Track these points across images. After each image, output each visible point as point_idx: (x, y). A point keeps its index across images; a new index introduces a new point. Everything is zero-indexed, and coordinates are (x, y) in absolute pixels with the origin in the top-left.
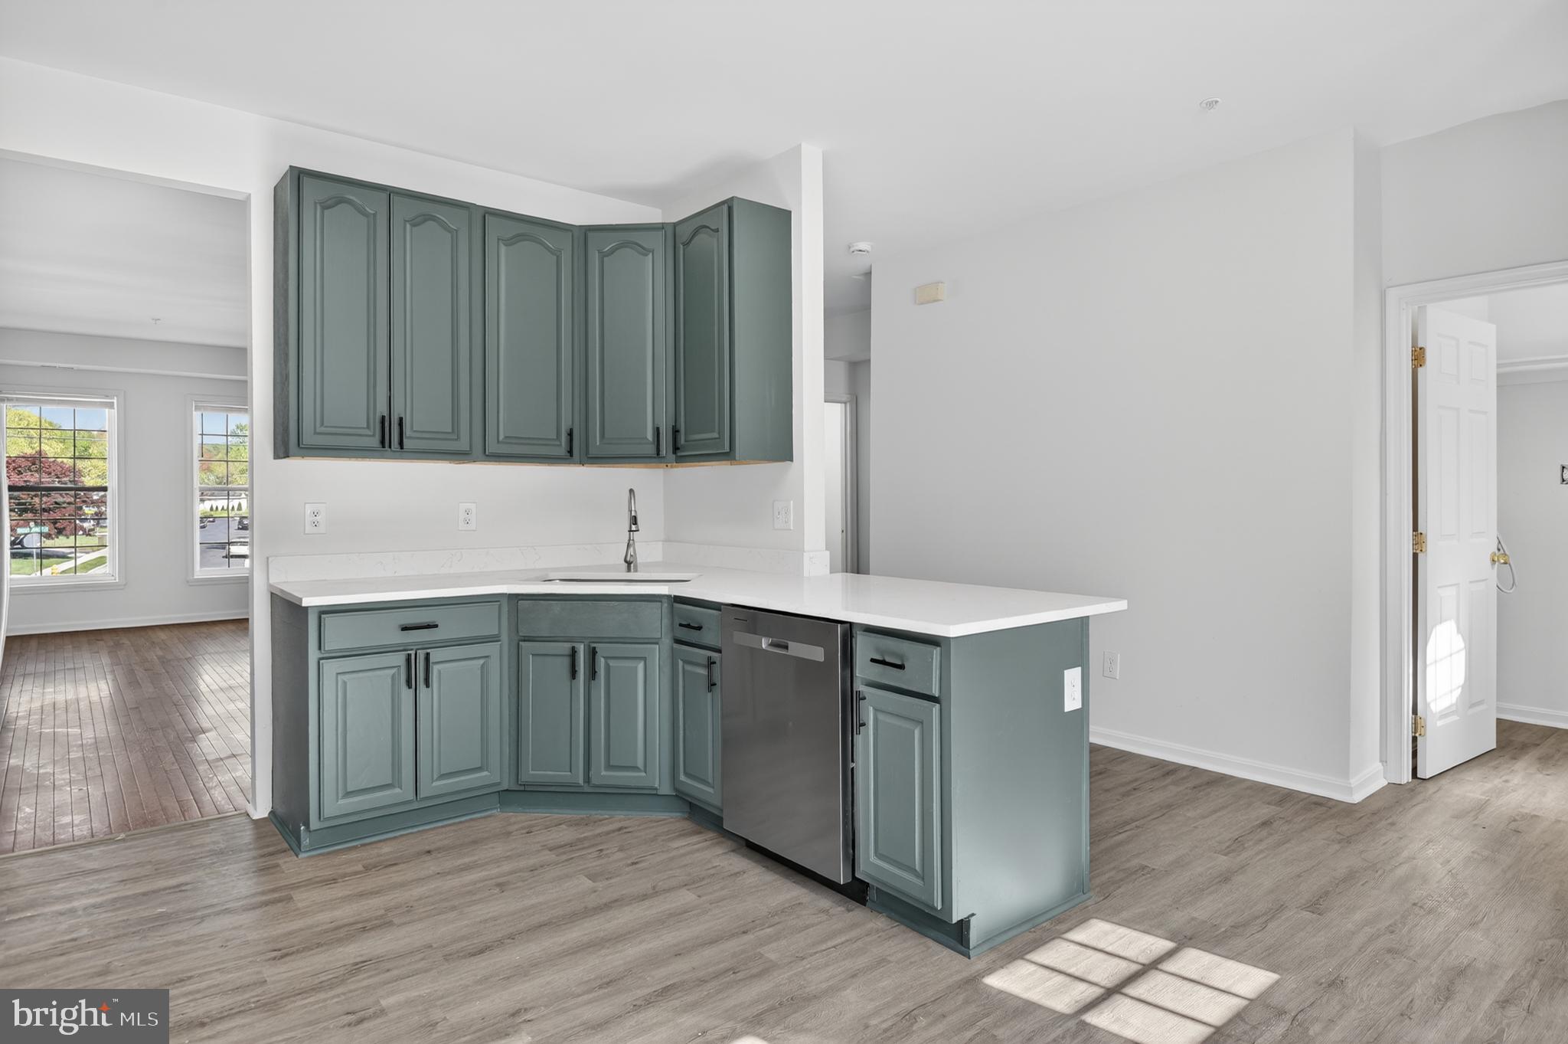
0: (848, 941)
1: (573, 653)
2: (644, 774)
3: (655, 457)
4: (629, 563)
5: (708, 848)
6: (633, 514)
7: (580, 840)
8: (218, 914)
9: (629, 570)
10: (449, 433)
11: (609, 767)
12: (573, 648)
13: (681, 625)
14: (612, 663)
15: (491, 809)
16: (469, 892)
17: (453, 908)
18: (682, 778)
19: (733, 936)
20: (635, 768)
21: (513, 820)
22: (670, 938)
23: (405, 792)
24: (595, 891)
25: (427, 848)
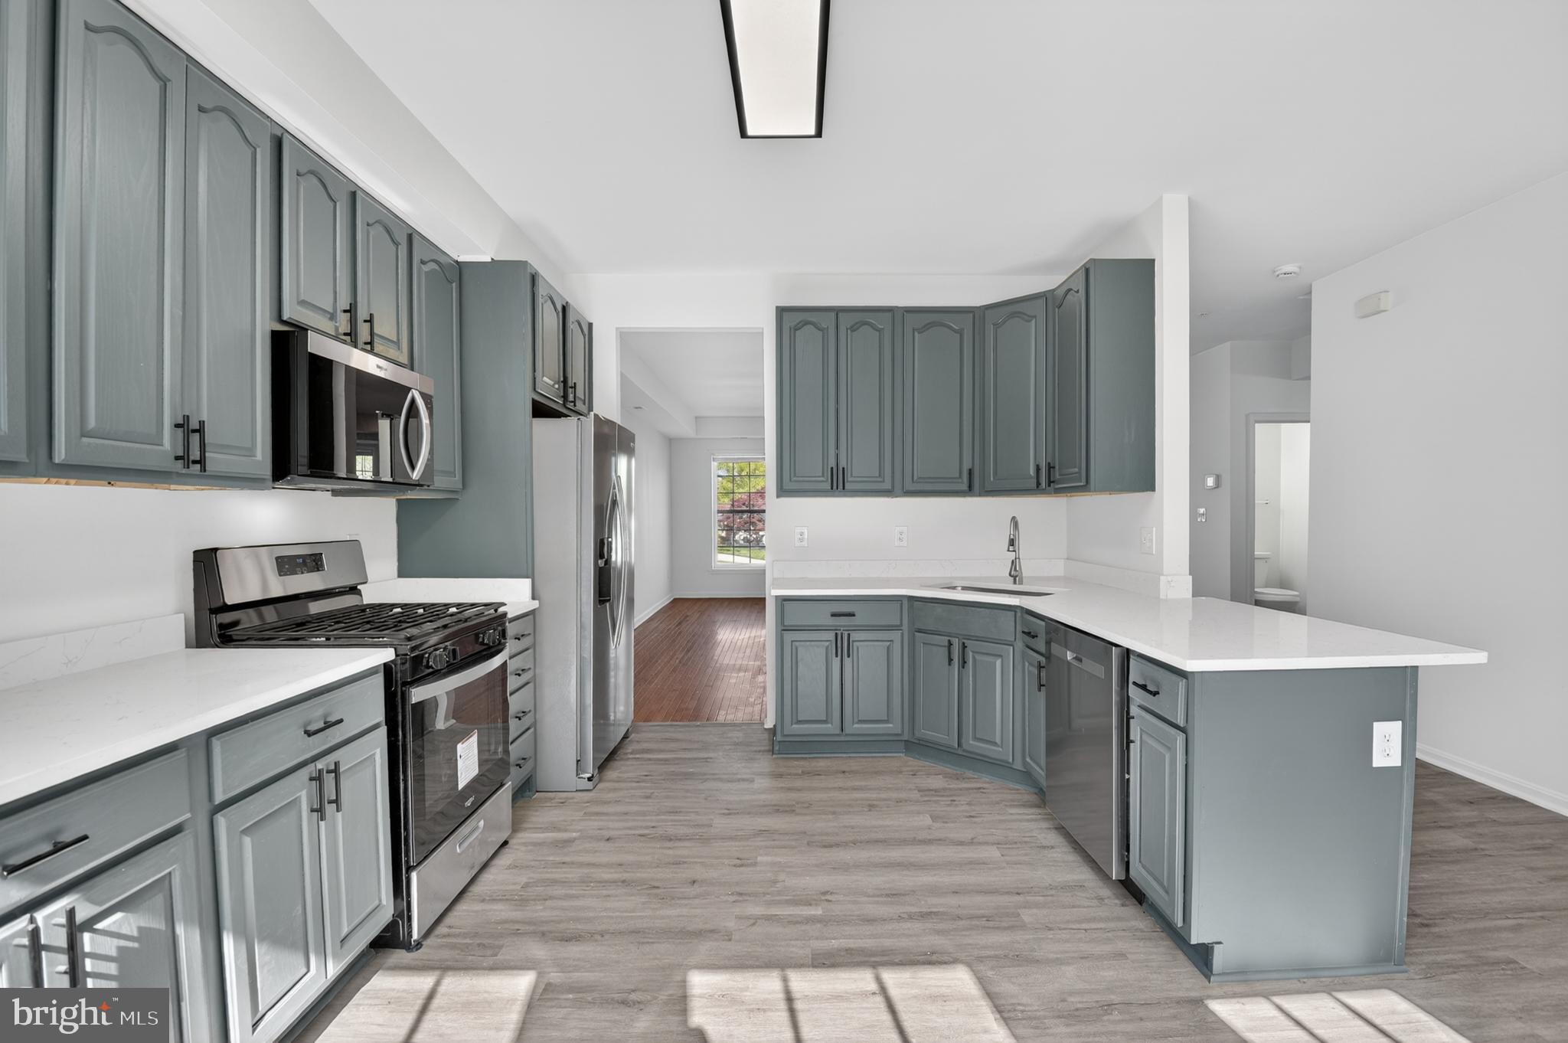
0: (1101, 929)
1: (950, 644)
2: (1001, 749)
3: (1037, 489)
4: (1015, 577)
5: (1036, 820)
6: (1012, 537)
7: (944, 789)
8: (714, 779)
9: (1015, 583)
10: (876, 477)
11: (976, 739)
12: (949, 641)
13: (1023, 632)
14: (978, 657)
15: (900, 752)
16: (849, 806)
17: (834, 813)
18: (1028, 760)
19: (1008, 893)
20: (995, 744)
21: (910, 763)
22: (958, 878)
23: (832, 728)
24: (930, 829)
25: (844, 770)
